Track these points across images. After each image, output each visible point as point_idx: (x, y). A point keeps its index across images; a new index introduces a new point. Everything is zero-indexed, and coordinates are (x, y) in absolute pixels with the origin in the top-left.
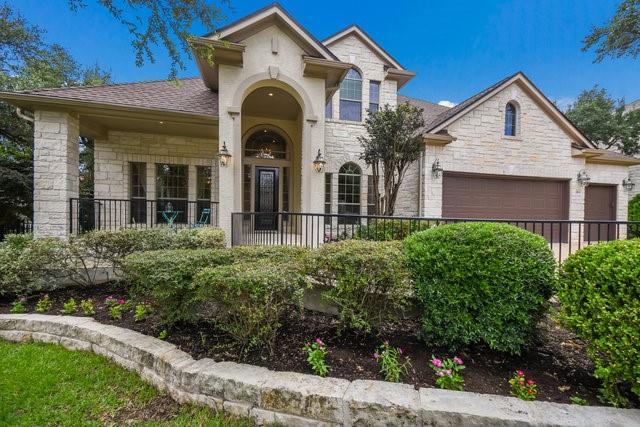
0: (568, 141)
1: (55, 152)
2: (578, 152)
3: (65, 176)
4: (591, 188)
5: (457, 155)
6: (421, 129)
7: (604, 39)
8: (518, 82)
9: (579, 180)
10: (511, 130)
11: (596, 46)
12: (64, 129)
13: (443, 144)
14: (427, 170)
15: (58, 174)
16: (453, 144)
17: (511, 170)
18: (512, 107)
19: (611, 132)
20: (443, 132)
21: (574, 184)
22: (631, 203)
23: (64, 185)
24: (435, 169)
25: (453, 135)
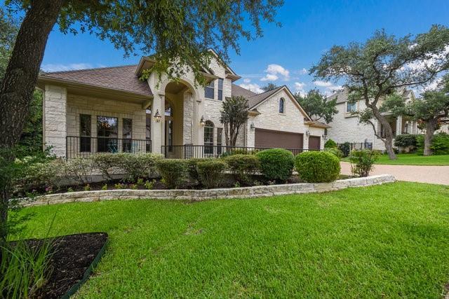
0: (303, 117)
1: (58, 110)
2: (306, 122)
3: (65, 123)
4: (311, 137)
5: (261, 121)
6: (247, 109)
7: (316, 71)
8: (284, 90)
9: (307, 134)
10: (282, 111)
11: (313, 74)
12: (64, 97)
13: (255, 115)
14: (249, 127)
15: (61, 122)
16: (259, 116)
17: (282, 129)
18: (282, 100)
19: (321, 111)
20: (255, 110)
21: (305, 136)
22: (325, 145)
23: (64, 129)
24: (252, 127)
25: (260, 111)
